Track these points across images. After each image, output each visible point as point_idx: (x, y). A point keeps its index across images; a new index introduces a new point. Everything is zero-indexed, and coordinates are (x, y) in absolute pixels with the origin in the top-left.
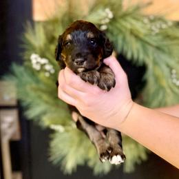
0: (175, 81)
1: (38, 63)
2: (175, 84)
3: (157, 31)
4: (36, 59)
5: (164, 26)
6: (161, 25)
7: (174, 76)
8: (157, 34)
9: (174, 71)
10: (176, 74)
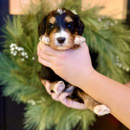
0: (118, 64)
1: (15, 50)
2: (118, 66)
3: (107, 28)
4: (14, 47)
5: (112, 24)
6: (110, 24)
7: (117, 60)
8: (107, 30)
9: (117, 57)
10: (119, 59)
